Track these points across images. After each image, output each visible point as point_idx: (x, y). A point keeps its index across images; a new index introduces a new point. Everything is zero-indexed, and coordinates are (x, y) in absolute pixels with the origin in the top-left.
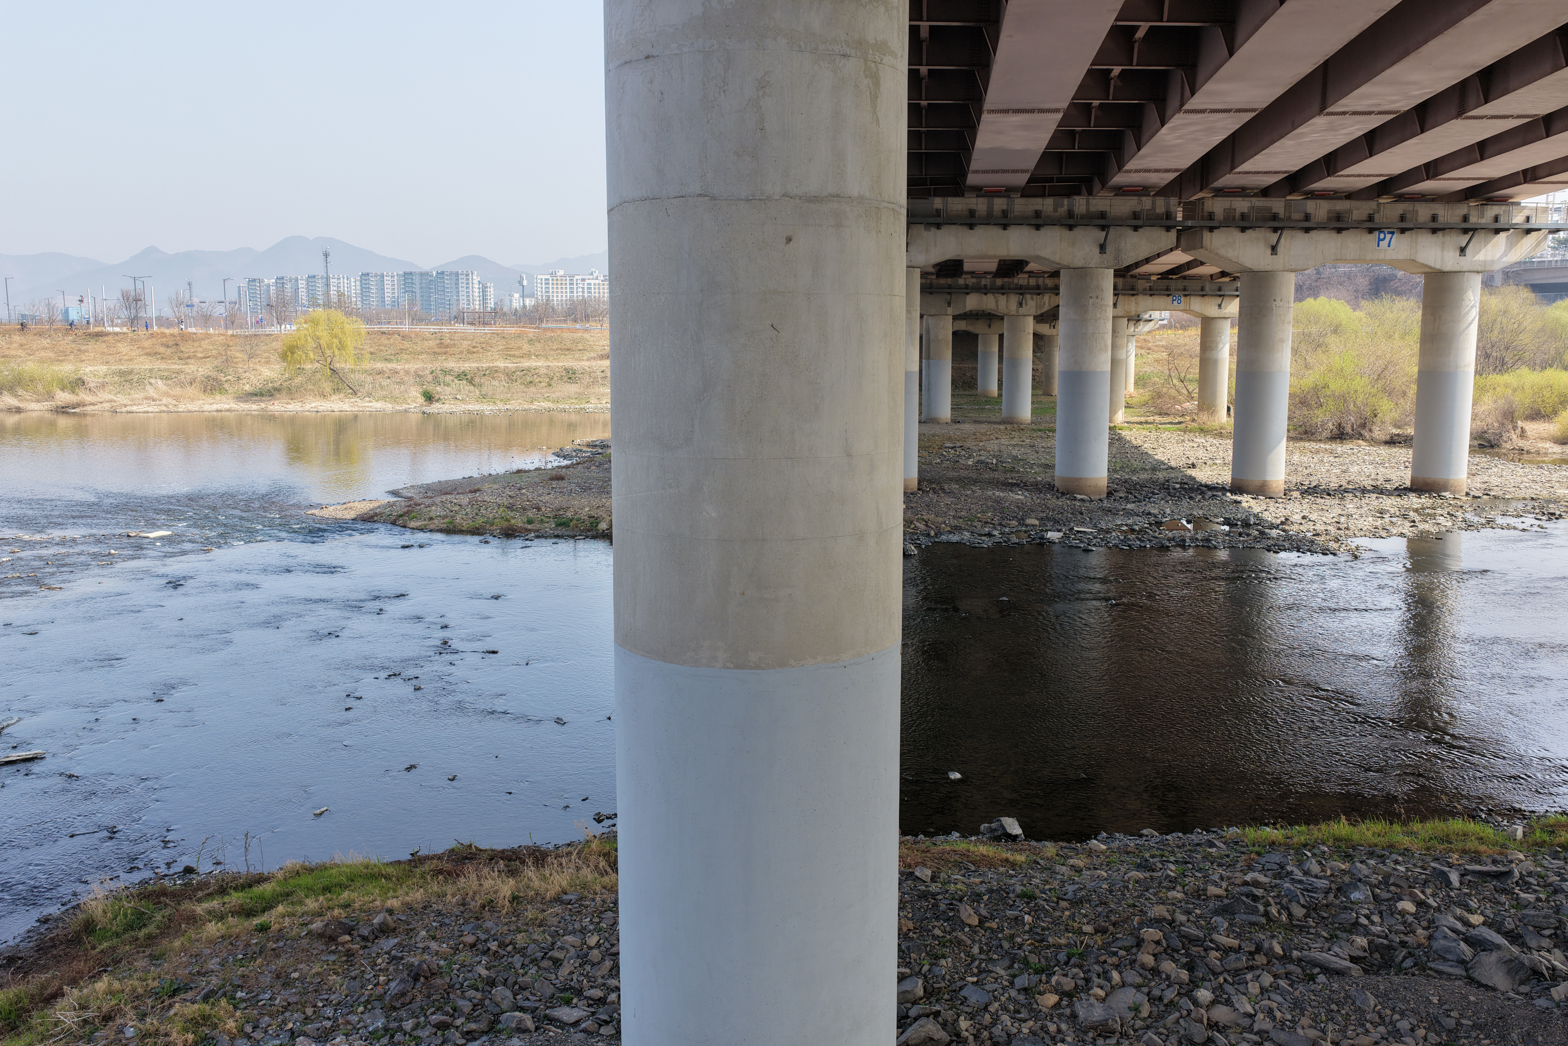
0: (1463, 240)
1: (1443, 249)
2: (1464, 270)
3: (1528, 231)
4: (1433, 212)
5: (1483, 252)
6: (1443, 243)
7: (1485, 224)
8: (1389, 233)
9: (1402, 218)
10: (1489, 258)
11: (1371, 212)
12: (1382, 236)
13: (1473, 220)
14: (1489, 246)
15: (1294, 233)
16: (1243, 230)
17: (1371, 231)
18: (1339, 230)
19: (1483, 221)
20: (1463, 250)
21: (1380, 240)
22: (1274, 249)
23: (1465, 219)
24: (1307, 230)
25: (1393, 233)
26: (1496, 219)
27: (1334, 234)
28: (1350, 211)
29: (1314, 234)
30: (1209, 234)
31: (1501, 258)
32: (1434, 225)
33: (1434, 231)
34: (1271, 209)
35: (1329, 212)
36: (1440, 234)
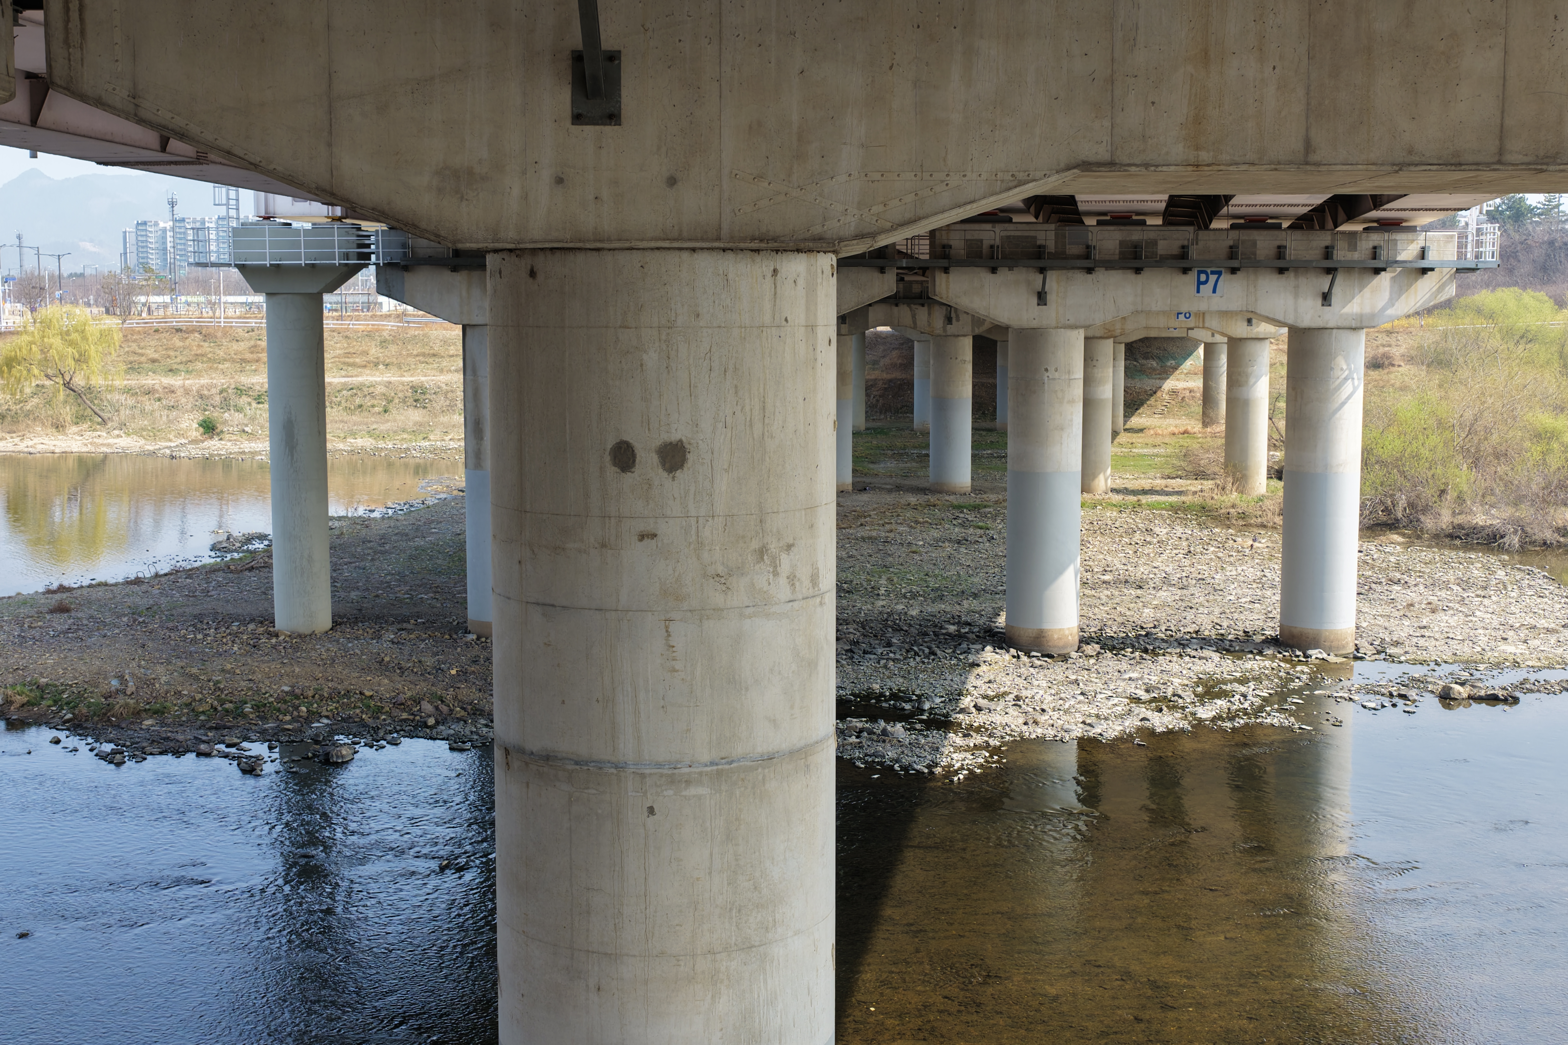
0: (1324, 282)
1: (1296, 296)
2: (1328, 326)
3: (1424, 271)
4: (1278, 243)
5: (1357, 300)
6: (1296, 287)
7: (1357, 261)
8: (1213, 273)
9: (1232, 253)
10: (1367, 310)
11: (1186, 243)
12: (1203, 277)
13: (1341, 254)
14: (1367, 291)
15: (1070, 273)
16: (994, 270)
17: (1185, 271)
18: (1138, 271)
19: (1356, 256)
20: (1326, 298)
21: (1200, 283)
22: (1042, 298)
23: (1328, 253)
24: (1090, 271)
25: (1219, 274)
26: (1375, 253)
27: (1131, 276)
28: (1154, 243)
29: (1101, 275)
30: (944, 275)
31: (1384, 309)
32: (1281, 264)
33: (1281, 271)
34: (1035, 238)
35: (1122, 243)
36: (1291, 275)
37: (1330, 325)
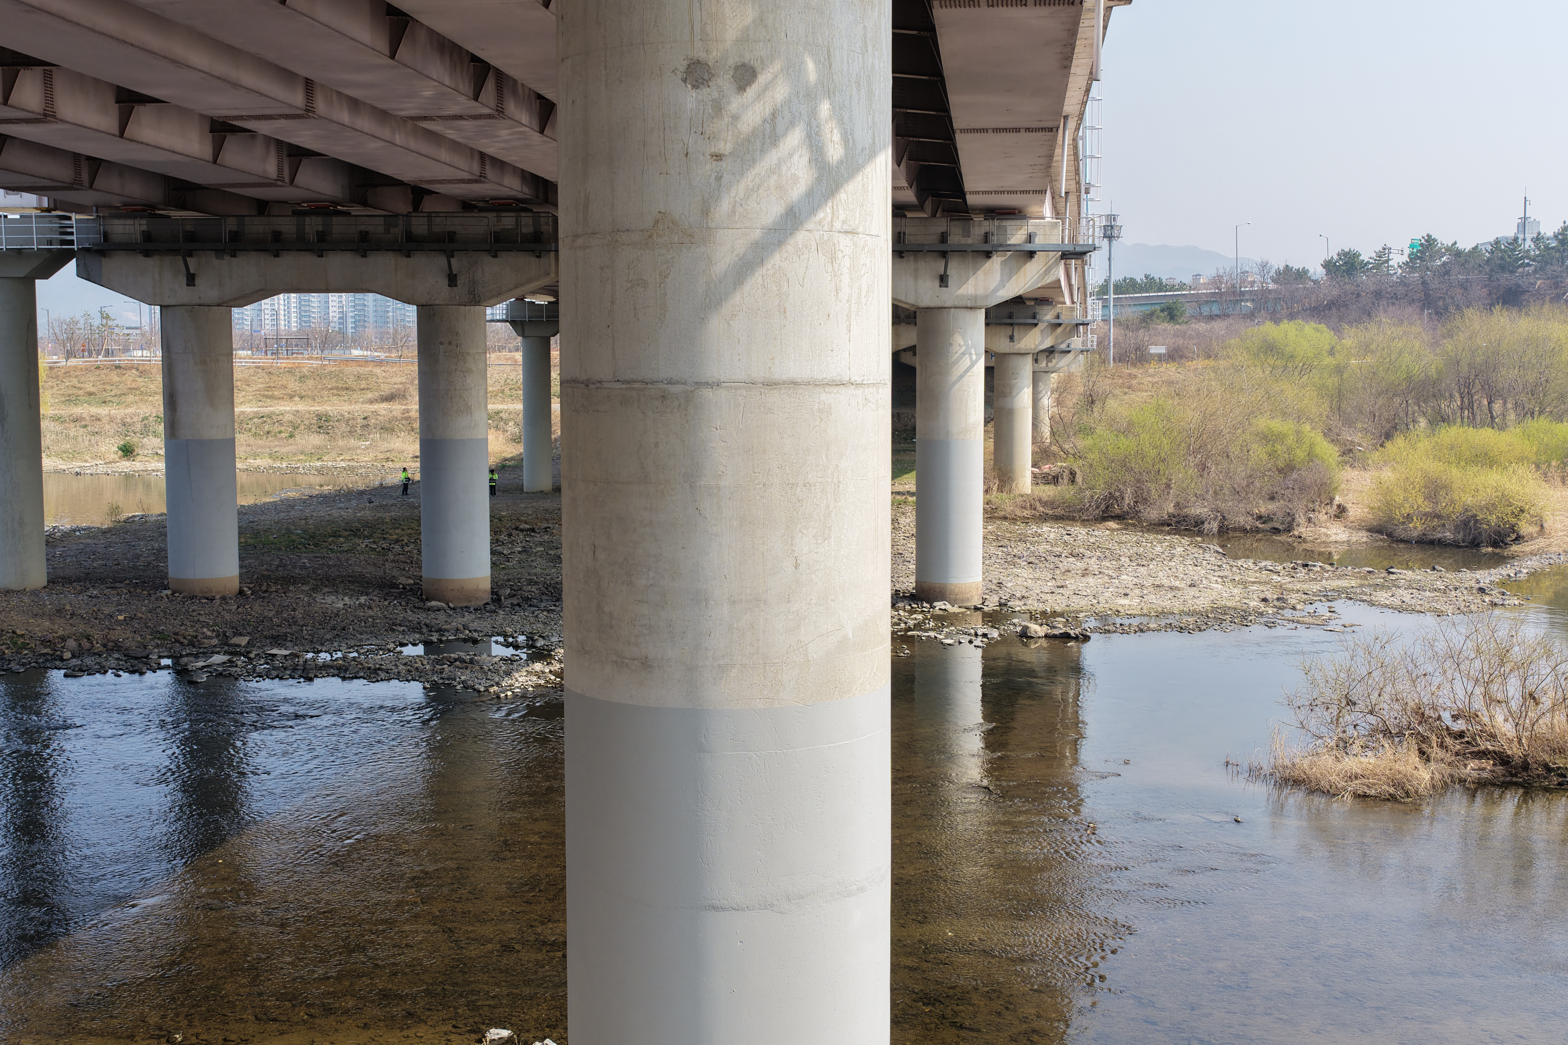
0: (940, 265)
1: (916, 278)
2: (945, 306)
3: (1031, 254)
5: (971, 281)
6: (916, 270)
7: (970, 245)
10: (981, 291)
13: (956, 238)
14: (980, 274)
19: (967, 241)
20: (943, 280)
23: (944, 238)
26: (986, 238)
32: (901, 247)
33: (901, 254)
36: (911, 258)
37: (948, 304)
